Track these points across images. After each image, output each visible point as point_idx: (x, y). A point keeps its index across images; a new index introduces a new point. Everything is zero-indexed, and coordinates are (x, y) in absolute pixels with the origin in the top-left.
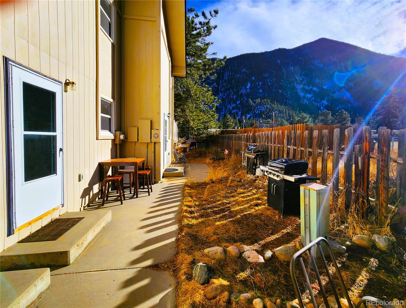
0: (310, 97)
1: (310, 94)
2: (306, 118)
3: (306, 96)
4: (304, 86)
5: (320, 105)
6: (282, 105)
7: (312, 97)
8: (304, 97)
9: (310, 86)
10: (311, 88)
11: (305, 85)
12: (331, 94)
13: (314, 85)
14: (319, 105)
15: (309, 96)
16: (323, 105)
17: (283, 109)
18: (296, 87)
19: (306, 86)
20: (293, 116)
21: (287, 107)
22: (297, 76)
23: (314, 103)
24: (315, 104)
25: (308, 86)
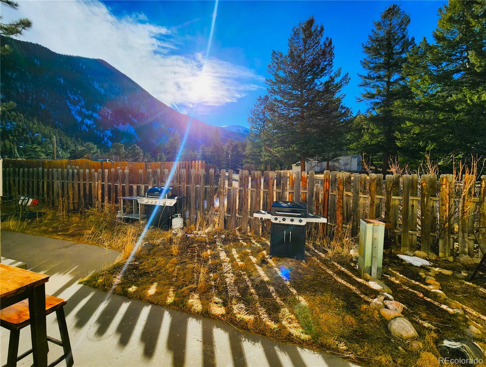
0: (90, 124)
1: (90, 120)
2: (93, 148)
3: (85, 121)
4: (81, 109)
5: (103, 135)
6: (48, 126)
7: (93, 124)
8: (82, 122)
9: (90, 111)
10: (91, 114)
11: (82, 107)
12: (115, 125)
13: (94, 110)
14: (101, 135)
15: (89, 122)
16: (106, 136)
17: (50, 132)
18: (70, 106)
19: (84, 108)
20: (67, 144)
21: (57, 130)
22: (70, 93)
23: (95, 131)
24: (97, 133)
25: (86, 109)
